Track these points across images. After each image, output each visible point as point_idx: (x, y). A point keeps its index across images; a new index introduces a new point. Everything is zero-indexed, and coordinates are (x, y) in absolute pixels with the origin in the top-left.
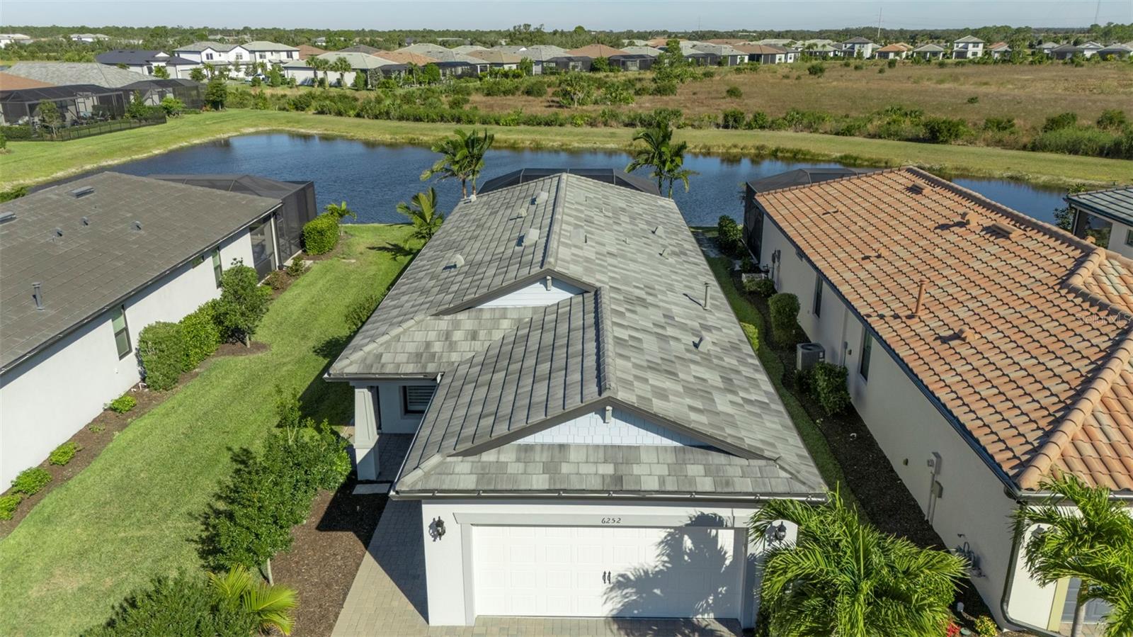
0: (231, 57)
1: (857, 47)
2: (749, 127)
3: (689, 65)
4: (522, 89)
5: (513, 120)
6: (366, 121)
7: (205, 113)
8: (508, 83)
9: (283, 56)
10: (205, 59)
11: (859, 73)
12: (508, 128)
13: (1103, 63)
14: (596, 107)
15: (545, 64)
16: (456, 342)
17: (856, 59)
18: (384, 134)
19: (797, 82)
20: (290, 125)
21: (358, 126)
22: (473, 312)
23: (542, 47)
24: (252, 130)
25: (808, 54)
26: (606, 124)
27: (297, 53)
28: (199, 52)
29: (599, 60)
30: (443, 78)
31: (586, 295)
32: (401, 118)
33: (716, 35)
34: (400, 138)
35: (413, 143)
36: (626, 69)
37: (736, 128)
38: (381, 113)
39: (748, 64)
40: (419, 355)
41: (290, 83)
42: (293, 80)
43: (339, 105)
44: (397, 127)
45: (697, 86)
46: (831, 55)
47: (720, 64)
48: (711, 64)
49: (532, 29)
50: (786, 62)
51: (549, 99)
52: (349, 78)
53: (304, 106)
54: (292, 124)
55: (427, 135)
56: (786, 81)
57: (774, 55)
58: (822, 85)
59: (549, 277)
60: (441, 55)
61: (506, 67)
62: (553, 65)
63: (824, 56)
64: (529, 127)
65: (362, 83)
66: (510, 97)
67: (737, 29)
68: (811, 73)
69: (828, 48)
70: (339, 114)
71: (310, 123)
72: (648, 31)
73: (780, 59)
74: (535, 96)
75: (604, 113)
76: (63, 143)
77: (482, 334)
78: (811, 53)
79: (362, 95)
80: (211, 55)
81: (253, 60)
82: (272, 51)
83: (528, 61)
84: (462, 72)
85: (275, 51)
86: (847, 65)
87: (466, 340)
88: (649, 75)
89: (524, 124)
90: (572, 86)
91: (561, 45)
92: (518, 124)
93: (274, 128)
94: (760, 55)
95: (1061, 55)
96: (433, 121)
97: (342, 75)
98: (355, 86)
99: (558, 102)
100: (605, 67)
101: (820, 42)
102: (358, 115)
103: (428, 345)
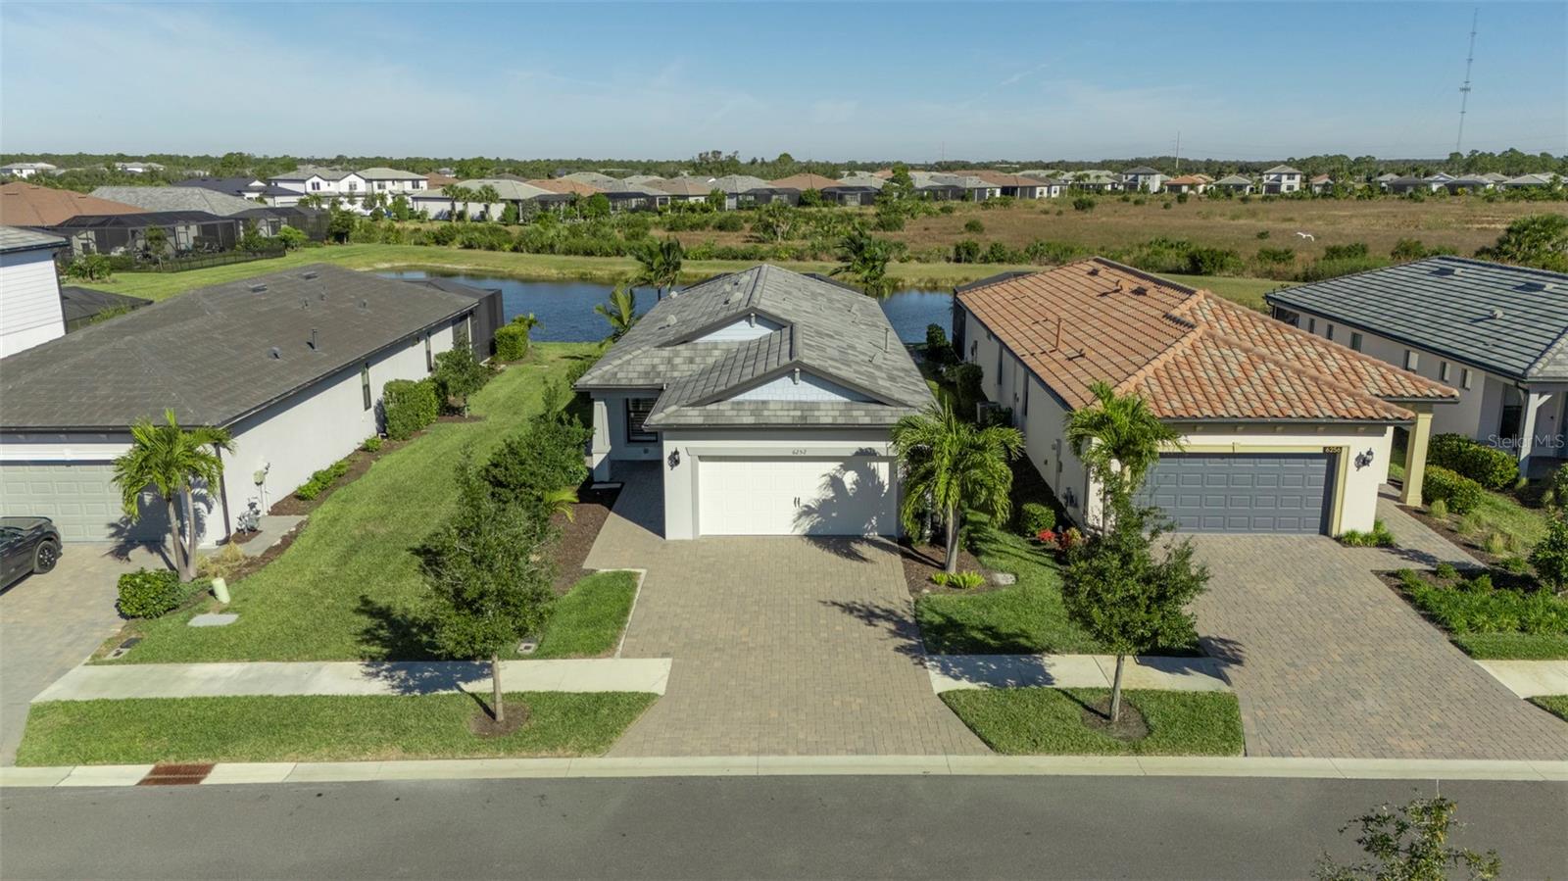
0: (343, 186)
1: (1141, 178)
2: (985, 260)
3: (922, 199)
4: (712, 224)
5: (704, 253)
6: (525, 255)
7: (328, 247)
8: (696, 217)
9: (408, 186)
10: (309, 189)
11: (1138, 208)
12: (698, 262)
13: (1449, 198)
14: (804, 242)
15: (741, 197)
16: (677, 365)
17: (1139, 193)
18: (549, 268)
19: (1057, 217)
20: (431, 260)
21: (517, 260)
22: (689, 345)
23: (736, 176)
24: (386, 265)
25: (1079, 186)
26: (815, 258)
27: (425, 182)
28: (303, 181)
29: (811, 192)
30: (612, 212)
31: (783, 329)
32: (568, 252)
33: (965, 166)
34: (568, 273)
35: (583, 279)
36: (844, 204)
37: (970, 262)
38: (543, 246)
39: (1000, 199)
40: (647, 373)
41: (421, 217)
42: (424, 213)
43: (488, 238)
44: (565, 261)
45: (932, 222)
46: (1109, 188)
47: (963, 198)
48: (952, 198)
49: (723, 157)
50: (1049, 196)
51: (748, 234)
52: (496, 211)
53: (447, 239)
54: (435, 259)
55: (601, 269)
56: (1043, 216)
57: (1033, 189)
58: (1088, 221)
59: (753, 315)
60: (611, 184)
61: (692, 200)
62: (752, 198)
63: (1099, 189)
64: (723, 261)
65: (513, 216)
66: (698, 232)
67: (994, 160)
68: (1077, 208)
69: (1104, 180)
70: (492, 248)
71: (456, 259)
72: (877, 162)
73: (1041, 193)
74: (729, 231)
75: (813, 245)
76: (173, 274)
77: (698, 360)
78: (1082, 186)
79: (515, 230)
80: (318, 184)
81: (370, 192)
82: (393, 180)
83: (720, 192)
84: (637, 206)
85: (397, 180)
86: (1126, 200)
87: (685, 363)
88: (872, 210)
89: (717, 257)
90: (775, 217)
91: (763, 176)
92: (710, 258)
93: (413, 263)
94: (1015, 188)
95: (1398, 188)
96: (607, 255)
97: (487, 207)
98: (504, 219)
99: (757, 237)
100: (816, 201)
101: (1093, 173)
102: (515, 249)
103: (654, 367)
